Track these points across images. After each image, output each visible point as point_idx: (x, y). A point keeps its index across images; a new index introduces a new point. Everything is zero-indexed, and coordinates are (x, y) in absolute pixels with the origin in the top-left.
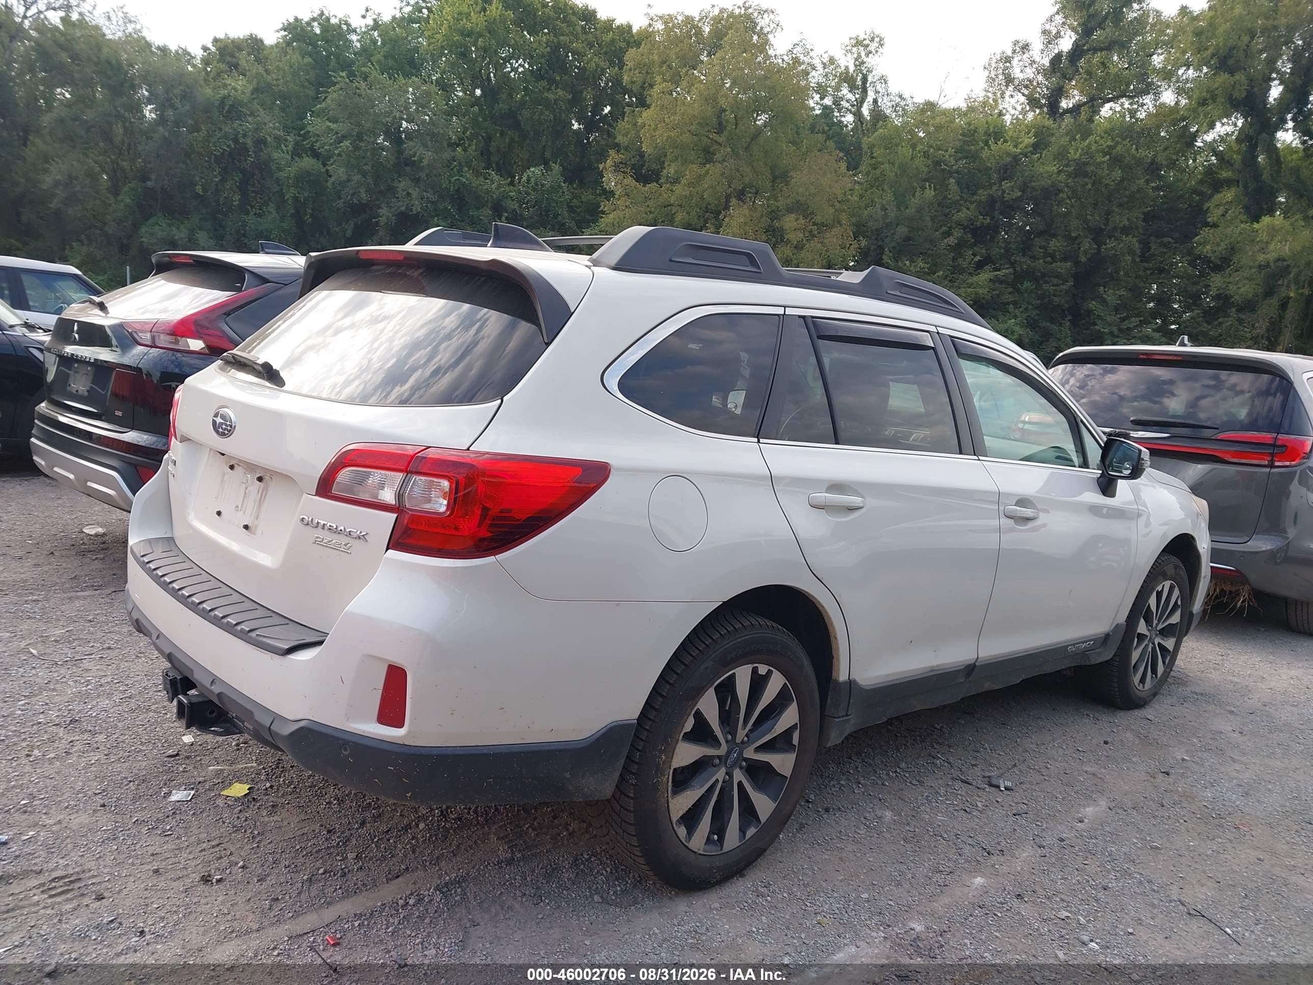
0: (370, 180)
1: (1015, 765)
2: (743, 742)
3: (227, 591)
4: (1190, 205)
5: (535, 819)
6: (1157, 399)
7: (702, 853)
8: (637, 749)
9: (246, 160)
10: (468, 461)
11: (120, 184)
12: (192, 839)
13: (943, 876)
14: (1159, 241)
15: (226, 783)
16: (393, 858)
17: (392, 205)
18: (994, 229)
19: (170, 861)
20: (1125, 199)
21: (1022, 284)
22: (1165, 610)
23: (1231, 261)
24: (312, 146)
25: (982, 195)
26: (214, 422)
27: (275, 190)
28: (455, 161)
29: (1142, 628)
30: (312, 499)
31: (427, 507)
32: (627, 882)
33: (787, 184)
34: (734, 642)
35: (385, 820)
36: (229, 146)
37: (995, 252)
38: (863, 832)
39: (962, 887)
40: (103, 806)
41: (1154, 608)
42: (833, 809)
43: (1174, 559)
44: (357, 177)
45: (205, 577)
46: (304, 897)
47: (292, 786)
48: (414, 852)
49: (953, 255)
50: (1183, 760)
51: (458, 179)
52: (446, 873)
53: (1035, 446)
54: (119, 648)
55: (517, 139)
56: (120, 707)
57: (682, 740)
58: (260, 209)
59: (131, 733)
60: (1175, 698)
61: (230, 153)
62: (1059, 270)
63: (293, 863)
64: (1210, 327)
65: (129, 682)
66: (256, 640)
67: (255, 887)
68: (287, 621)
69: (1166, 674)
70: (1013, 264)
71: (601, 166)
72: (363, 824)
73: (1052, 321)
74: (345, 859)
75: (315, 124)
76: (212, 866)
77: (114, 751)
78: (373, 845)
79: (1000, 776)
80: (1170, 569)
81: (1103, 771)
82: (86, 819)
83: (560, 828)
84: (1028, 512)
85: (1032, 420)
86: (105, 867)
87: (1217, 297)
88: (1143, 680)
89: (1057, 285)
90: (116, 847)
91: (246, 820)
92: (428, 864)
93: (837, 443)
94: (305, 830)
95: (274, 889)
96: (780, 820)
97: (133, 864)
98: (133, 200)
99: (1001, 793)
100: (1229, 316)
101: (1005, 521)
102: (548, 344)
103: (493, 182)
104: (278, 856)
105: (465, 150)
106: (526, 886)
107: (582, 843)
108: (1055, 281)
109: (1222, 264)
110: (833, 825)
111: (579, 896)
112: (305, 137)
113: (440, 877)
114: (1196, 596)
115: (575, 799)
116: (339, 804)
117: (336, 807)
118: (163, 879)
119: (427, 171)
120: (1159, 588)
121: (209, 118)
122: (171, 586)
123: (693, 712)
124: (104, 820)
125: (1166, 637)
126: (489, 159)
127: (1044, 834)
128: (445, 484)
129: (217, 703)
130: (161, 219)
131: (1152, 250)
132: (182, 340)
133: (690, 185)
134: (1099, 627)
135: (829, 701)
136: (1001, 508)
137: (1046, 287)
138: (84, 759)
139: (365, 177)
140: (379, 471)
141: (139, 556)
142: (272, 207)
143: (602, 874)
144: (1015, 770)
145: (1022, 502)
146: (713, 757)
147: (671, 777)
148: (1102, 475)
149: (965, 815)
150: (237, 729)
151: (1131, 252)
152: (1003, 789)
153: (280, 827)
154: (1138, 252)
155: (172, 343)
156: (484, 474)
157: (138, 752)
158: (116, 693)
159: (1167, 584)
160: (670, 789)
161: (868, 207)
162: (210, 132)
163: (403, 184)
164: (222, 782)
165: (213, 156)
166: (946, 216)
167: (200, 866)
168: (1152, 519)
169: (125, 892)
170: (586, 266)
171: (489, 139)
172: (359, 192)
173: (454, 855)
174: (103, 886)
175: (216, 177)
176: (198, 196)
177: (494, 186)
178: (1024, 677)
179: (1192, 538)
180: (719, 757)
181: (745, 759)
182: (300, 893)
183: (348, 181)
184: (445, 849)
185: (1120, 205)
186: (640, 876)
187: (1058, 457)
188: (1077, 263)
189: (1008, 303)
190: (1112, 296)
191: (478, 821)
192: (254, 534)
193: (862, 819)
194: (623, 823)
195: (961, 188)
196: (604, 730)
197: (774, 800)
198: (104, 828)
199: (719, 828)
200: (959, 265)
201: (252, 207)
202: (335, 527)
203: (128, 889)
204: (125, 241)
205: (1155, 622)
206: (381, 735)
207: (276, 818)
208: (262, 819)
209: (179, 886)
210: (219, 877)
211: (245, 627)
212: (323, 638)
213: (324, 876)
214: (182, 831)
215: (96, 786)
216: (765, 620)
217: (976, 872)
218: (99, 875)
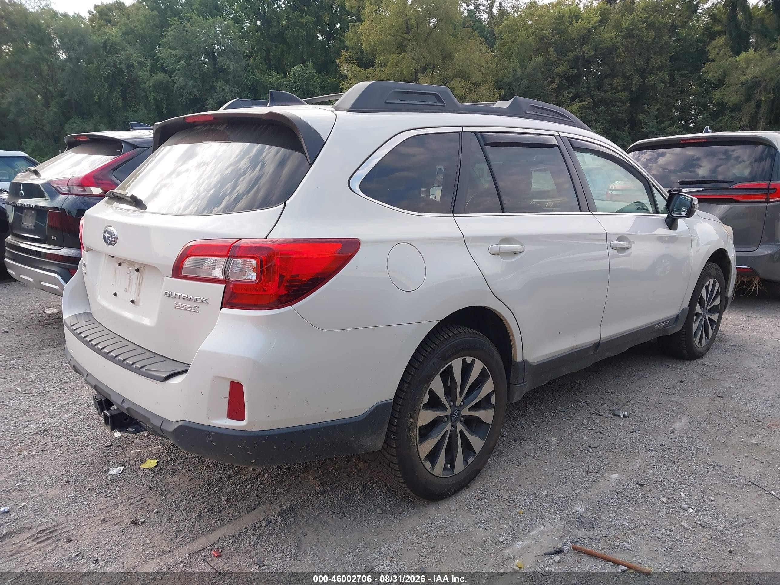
0: (199, 83)
1: (628, 401)
2: (460, 406)
3: (125, 343)
4: (697, 50)
5: (336, 464)
6: (692, 169)
7: (442, 476)
8: (395, 418)
9: (123, 78)
10: (267, 246)
11: (49, 100)
12: (124, 498)
13: (592, 475)
14: (680, 73)
15: (143, 460)
16: (250, 498)
17: (214, 97)
18: (579, 76)
19: (112, 513)
20: (658, 49)
21: (599, 108)
22: (711, 297)
23: (724, 81)
24: (162, 65)
25: (571, 55)
26: (104, 237)
27: (142, 95)
28: (249, 66)
29: (698, 309)
30: (170, 280)
31: (244, 278)
32: (397, 499)
33: (452, 60)
34: (450, 344)
35: (243, 474)
36: (111, 71)
37: (581, 90)
38: (540, 452)
39: (605, 481)
40: (68, 482)
41: (704, 297)
42: (519, 439)
43: (715, 265)
44: (191, 83)
45: (112, 335)
46: (197, 527)
47: (184, 458)
48: (263, 493)
49: (556, 94)
50: (730, 388)
51: (252, 78)
52: (284, 503)
53: (623, 203)
54: (71, 382)
55: (285, 49)
56: (74, 419)
57: (423, 408)
58: (135, 108)
59: (82, 434)
60: (720, 350)
61: (113, 75)
62: (621, 97)
63: (188, 507)
64: (714, 123)
65: (79, 402)
66: (146, 373)
67: (166, 524)
68: (164, 359)
69: (714, 336)
70: (592, 97)
71: (338, 61)
72: (230, 477)
73: (618, 129)
74: (220, 501)
75: (162, 52)
76: (138, 514)
77: (73, 446)
78: (237, 491)
79: (619, 409)
80: (713, 272)
81: (683, 399)
82: (57, 491)
83: (352, 468)
84: (625, 244)
85: (617, 188)
86: (71, 520)
87: (718, 104)
88: (700, 341)
89: (620, 107)
90: (77, 508)
91: (157, 482)
92: (272, 499)
93: (503, 212)
94: (194, 485)
95: (178, 524)
96: (488, 451)
97: (88, 517)
98: (58, 109)
99: (621, 419)
100: (726, 115)
101: (611, 251)
102: (311, 164)
103: (273, 77)
104: (178, 503)
105: (255, 59)
106: (335, 507)
107: (366, 476)
108: (619, 104)
109: (720, 83)
110: (521, 449)
111: (368, 510)
112: (157, 60)
113: (280, 507)
114: (729, 287)
115: (359, 453)
116: (214, 467)
117: (212, 469)
118: (108, 524)
119: (233, 74)
120: (707, 284)
121: (97, 54)
122: (90, 343)
123: (428, 391)
124: (68, 491)
125: (713, 313)
126: (270, 63)
127: (651, 443)
128: (254, 262)
129: (127, 414)
130: (76, 119)
131: (676, 79)
132: (87, 189)
133: (393, 66)
134: (673, 311)
135: (512, 375)
136: (609, 243)
137: (613, 108)
138: (54, 454)
139: (196, 82)
140: (211, 258)
141: (70, 326)
142: (142, 106)
143: (381, 495)
144: (628, 404)
145: (621, 238)
146: (443, 417)
147: (418, 433)
148: (668, 217)
149: (601, 435)
150: (143, 428)
151: (664, 82)
152: (623, 417)
153: (178, 485)
154: (668, 81)
155: (81, 191)
156: (278, 253)
157: (87, 445)
158: (71, 410)
159: (712, 281)
160: (418, 439)
161: (502, 70)
162: (99, 63)
163: (219, 84)
164: (141, 460)
165: (103, 78)
166: (549, 70)
167: (131, 514)
168: (700, 242)
169: (84, 535)
170: (331, 111)
171: (268, 51)
172: (194, 91)
173: (288, 492)
174: (71, 533)
175: (106, 90)
176: (96, 103)
177: (274, 79)
178: (629, 346)
179: (725, 251)
180: (446, 416)
181: (463, 416)
182: (194, 525)
183: (186, 85)
184: (282, 488)
185: (655, 53)
186: (404, 494)
187: (638, 209)
188: (631, 92)
189: (591, 121)
190: (653, 110)
191: (300, 468)
192: (138, 306)
193: (538, 444)
194: (391, 463)
195: (557, 53)
196: (373, 408)
197: (483, 439)
198: (69, 496)
199: (451, 461)
200: (560, 100)
201: (130, 107)
202: (187, 296)
203: (86, 533)
204: (57, 135)
205: (706, 305)
206: (231, 426)
207: (175, 479)
208: (167, 481)
209: (117, 528)
210: (142, 520)
211: (138, 365)
212: (187, 368)
213: (208, 513)
214: (117, 493)
215: (62, 470)
216: (468, 329)
217: (613, 470)
218: (68, 526)
